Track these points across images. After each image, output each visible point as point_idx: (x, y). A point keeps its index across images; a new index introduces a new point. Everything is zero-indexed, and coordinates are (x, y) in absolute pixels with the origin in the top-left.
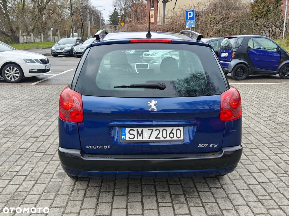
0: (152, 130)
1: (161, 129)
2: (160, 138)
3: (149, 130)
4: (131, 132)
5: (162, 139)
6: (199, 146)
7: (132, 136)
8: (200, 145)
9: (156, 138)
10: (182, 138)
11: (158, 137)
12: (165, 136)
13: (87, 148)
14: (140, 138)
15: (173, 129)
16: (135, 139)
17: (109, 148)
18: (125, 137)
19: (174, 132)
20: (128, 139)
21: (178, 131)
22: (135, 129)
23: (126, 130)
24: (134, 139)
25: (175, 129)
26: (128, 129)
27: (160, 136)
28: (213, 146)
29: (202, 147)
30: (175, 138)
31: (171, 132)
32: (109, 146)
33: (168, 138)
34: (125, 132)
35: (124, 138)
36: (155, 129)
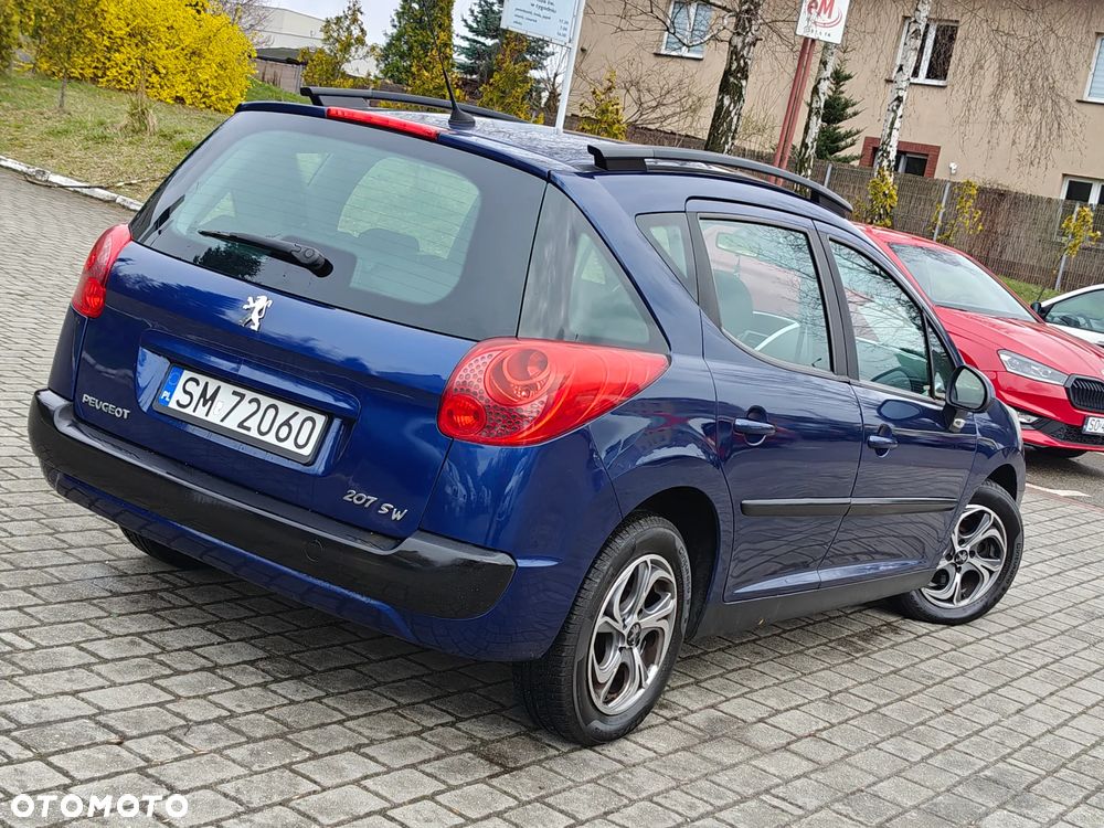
0: (242, 396)
1: (266, 401)
2: (248, 429)
3: (235, 393)
4: (191, 386)
5: (254, 433)
6: (347, 498)
7: (185, 399)
8: (352, 496)
9: (241, 425)
10: (307, 451)
11: (245, 424)
12: (264, 428)
13: (84, 399)
14: (201, 413)
15: (296, 414)
16: (189, 411)
17: (125, 416)
18: (170, 397)
19: (295, 423)
20: (173, 405)
21: (308, 425)
22: (203, 379)
23: (181, 374)
24: (187, 411)
25: (304, 413)
26: (187, 374)
27: (253, 423)
28: (391, 510)
29: (356, 501)
30: (289, 445)
31: (287, 423)
32: (126, 412)
33: (270, 438)
34: (177, 379)
35: (167, 399)
36: (250, 395)
